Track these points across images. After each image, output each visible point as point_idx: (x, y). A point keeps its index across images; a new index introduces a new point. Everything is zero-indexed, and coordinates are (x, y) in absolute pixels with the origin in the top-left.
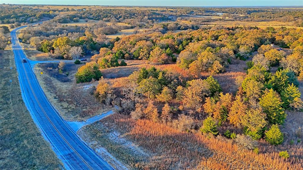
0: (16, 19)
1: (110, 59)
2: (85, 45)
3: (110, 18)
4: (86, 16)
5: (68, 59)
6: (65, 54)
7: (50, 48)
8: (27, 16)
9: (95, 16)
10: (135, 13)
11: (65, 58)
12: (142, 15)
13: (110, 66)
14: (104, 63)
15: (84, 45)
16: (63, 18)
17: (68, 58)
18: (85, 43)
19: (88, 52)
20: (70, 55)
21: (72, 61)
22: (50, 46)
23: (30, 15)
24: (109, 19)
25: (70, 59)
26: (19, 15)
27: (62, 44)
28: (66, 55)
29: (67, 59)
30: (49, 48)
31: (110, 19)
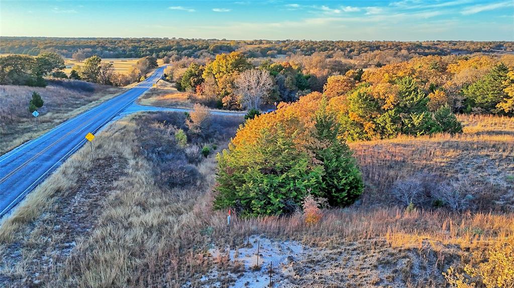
0: (178, 51)
1: (392, 98)
2: (282, 76)
3: (332, 52)
4: (289, 49)
5: (232, 110)
6: (227, 94)
7: (196, 79)
8: (196, 48)
9: (305, 49)
10: (379, 46)
11: (224, 105)
12: (395, 48)
13: (389, 127)
14: (360, 112)
15: (280, 75)
16: (250, 51)
17: (233, 107)
18: (282, 72)
19: (288, 96)
20: (240, 97)
21: (240, 115)
22: (197, 76)
23: (200, 47)
24: (330, 53)
25: (237, 110)
26: (184, 46)
27: (223, 69)
28: (229, 98)
29: (230, 109)
30: (194, 82)
31: (332, 54)
